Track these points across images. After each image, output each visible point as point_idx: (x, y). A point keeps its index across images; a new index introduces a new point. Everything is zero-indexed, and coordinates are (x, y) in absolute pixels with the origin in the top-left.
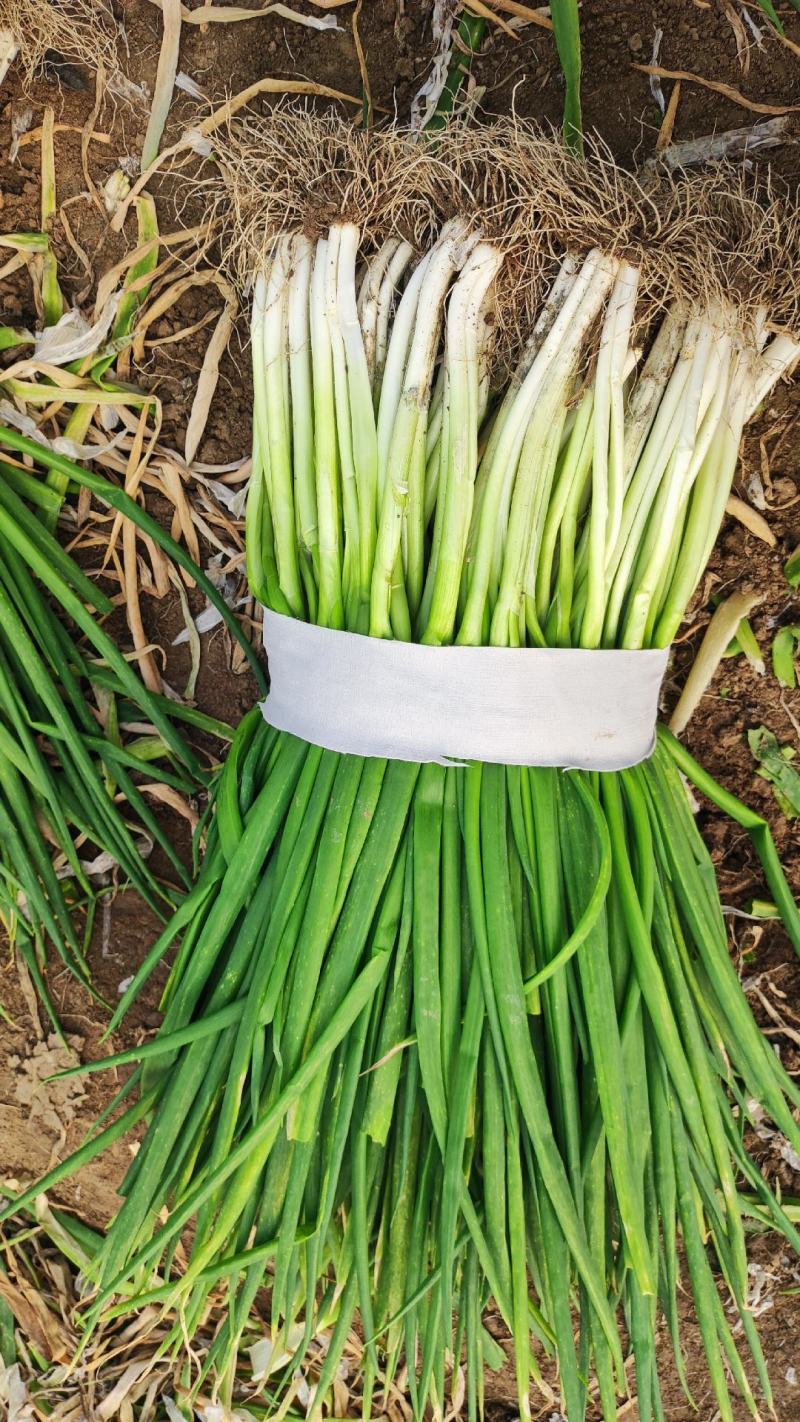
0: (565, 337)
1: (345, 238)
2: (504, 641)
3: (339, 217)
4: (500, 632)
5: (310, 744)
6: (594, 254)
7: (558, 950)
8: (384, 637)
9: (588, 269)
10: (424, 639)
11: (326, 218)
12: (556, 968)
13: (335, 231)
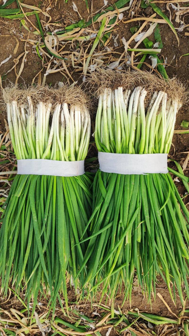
0: (157, 104)
1: (121, 89)
2: (151, 153)
3: (120, 86)
4: (150, 151)
5: (118, 174)
6: (160, 91)
7: (164, 203)
8: (131, 154)
9: (160, 93)
10: (139, 153)
11: (118, 86)
12: (164, 206)
13: (119, 88)
